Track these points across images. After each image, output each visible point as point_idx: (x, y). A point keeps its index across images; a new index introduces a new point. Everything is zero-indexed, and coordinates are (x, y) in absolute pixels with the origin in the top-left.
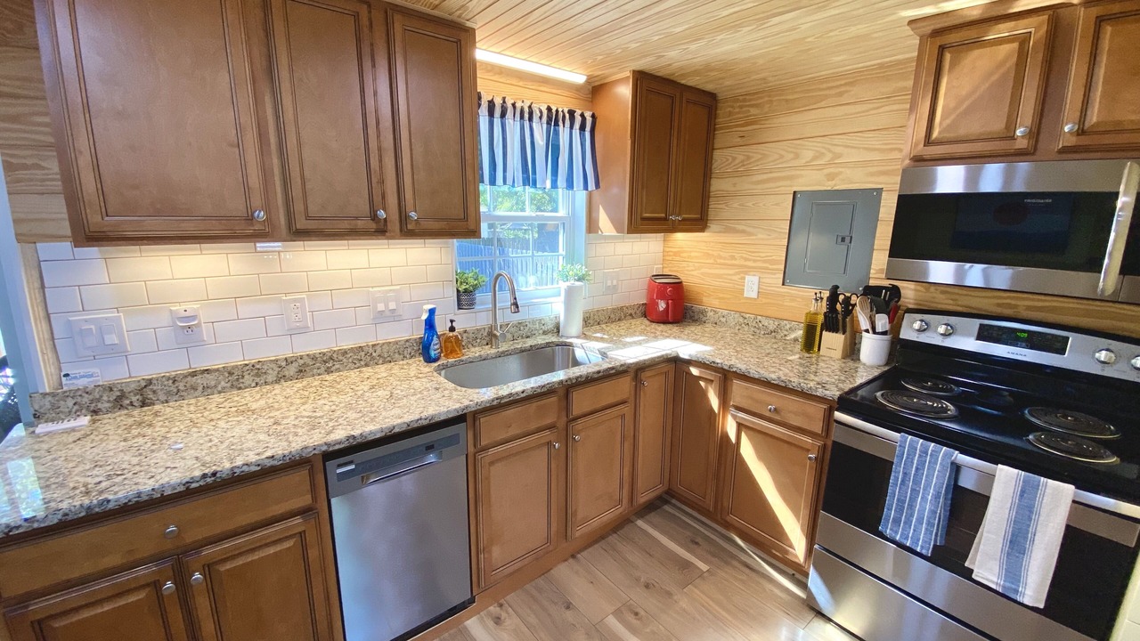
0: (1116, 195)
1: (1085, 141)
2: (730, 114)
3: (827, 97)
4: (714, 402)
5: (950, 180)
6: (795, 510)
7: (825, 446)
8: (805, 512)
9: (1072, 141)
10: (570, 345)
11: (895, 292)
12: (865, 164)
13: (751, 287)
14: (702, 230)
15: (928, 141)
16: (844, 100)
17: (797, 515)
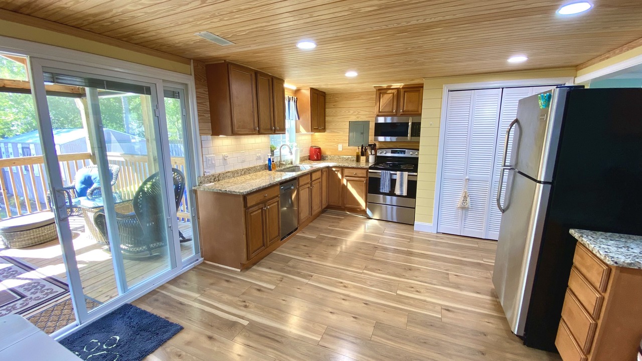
0: (408, 123)
1: (404, 113)
2: (330, 99)
3: (355, 97)
4: (340, 176)
5: (381, 120)
6: (362, 197)
7: (367, 180)
8: (364, 196)
9: (402, 113)
10: (299, 166)
11: (375, 145)
12: (366, 115)
13: (340, 148)
14: (324, 132)
15: (379, 112)
16: (360, 98)
17: (362, 198)
